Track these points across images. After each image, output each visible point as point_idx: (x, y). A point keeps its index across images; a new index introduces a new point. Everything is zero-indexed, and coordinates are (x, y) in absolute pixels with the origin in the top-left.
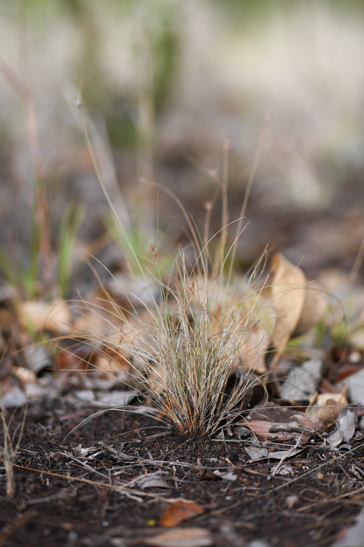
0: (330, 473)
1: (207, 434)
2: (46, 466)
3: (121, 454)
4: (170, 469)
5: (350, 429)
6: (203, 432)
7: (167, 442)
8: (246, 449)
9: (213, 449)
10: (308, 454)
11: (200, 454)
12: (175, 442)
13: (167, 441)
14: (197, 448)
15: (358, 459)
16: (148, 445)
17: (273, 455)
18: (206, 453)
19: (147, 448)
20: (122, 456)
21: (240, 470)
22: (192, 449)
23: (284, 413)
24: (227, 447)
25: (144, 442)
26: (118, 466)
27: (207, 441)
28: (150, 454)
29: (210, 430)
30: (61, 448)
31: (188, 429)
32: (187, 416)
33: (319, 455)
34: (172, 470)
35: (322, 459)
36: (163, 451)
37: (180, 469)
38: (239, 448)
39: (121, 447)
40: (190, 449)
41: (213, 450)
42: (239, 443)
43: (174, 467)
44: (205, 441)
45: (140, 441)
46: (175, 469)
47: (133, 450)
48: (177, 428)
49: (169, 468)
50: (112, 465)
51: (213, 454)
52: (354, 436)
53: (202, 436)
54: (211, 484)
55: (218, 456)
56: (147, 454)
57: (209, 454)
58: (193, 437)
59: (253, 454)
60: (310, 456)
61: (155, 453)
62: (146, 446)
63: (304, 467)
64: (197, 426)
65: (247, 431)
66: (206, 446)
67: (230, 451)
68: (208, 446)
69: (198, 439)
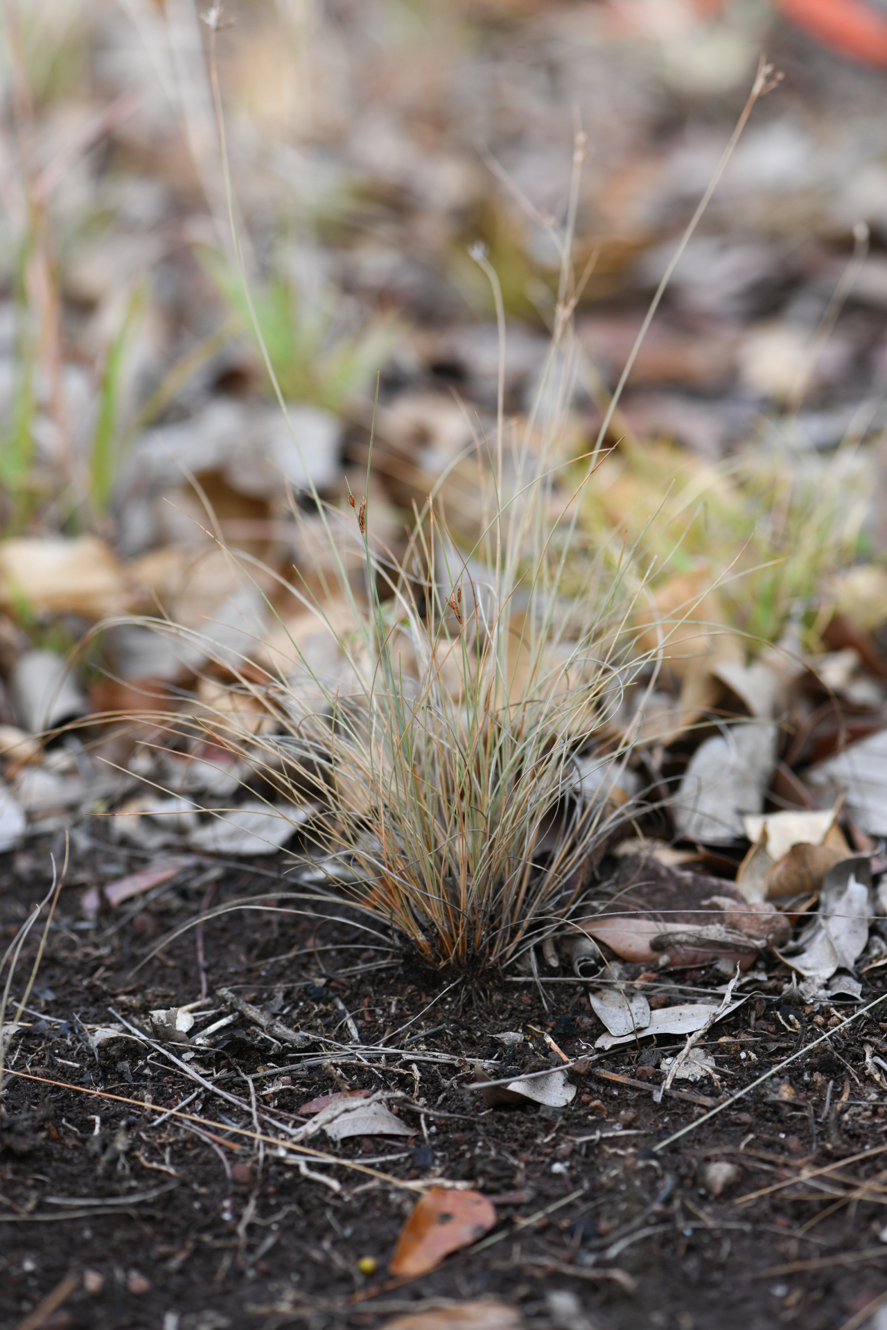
0: (811, 1075)
1: (494, 968)
2: (88, 1069)
3: (278, 1027)
4: (405, 1072)
5: (856, 932)
6: (483, 961)
7: (393, 983)
8: (595, 1002)
9: (511, 1003)
10: (753, 1015)
11: (477, 1019)
12: (413, 987)
13: (393, 980)
14: (469, 1002)
15: (880, 1028)
16: (344, 991)
17: (664, 1016)
18: (492, 1016)
19: (343, 1001)
20: (280, 1034)
21: (583, 1075)
22: (456, 1006)
23: (687, 887)
24: (544, 996)
25: (333, 984)
26: (271, 1064)
27: (494, 983)
28: (350, 1023)
29: (502, 957)
30: (122, 1003)
31: (446, 957)
32: (443, 922)
33: (780, 1017)
34: (411, 1075)
35: (789, 1029)
36: (384, 1010)
37: (429, 1073)
38: (578, 999)
39: (276, 1002)
40: (453, 1006)
41: (509, 1007)
42: (577, 986)
43: (414, 1067)
44: (489, 984)
45: (323, 981)
46: (417, 1075)
47: (307, 1010)
48: (418, 953)
49: (401, 1070)
50: (256, 1063)
51: (510, 1016)
52: (867, 949)
53: (481, 971)
54: (510, 1120)
55: (524, 1024)
56: (343, 1024)
57: (501, 1017)
58: (458, 974)
59: (614, 1016)
60: (757, 1019)
61: (362, 1018)
62: (339, 996)
63: (743, 1055)
64: (468, 947)
65: (594, 951)
66: (491, 996)
67: (554, 1006)
68: (497, 997)
69: (471, 980)
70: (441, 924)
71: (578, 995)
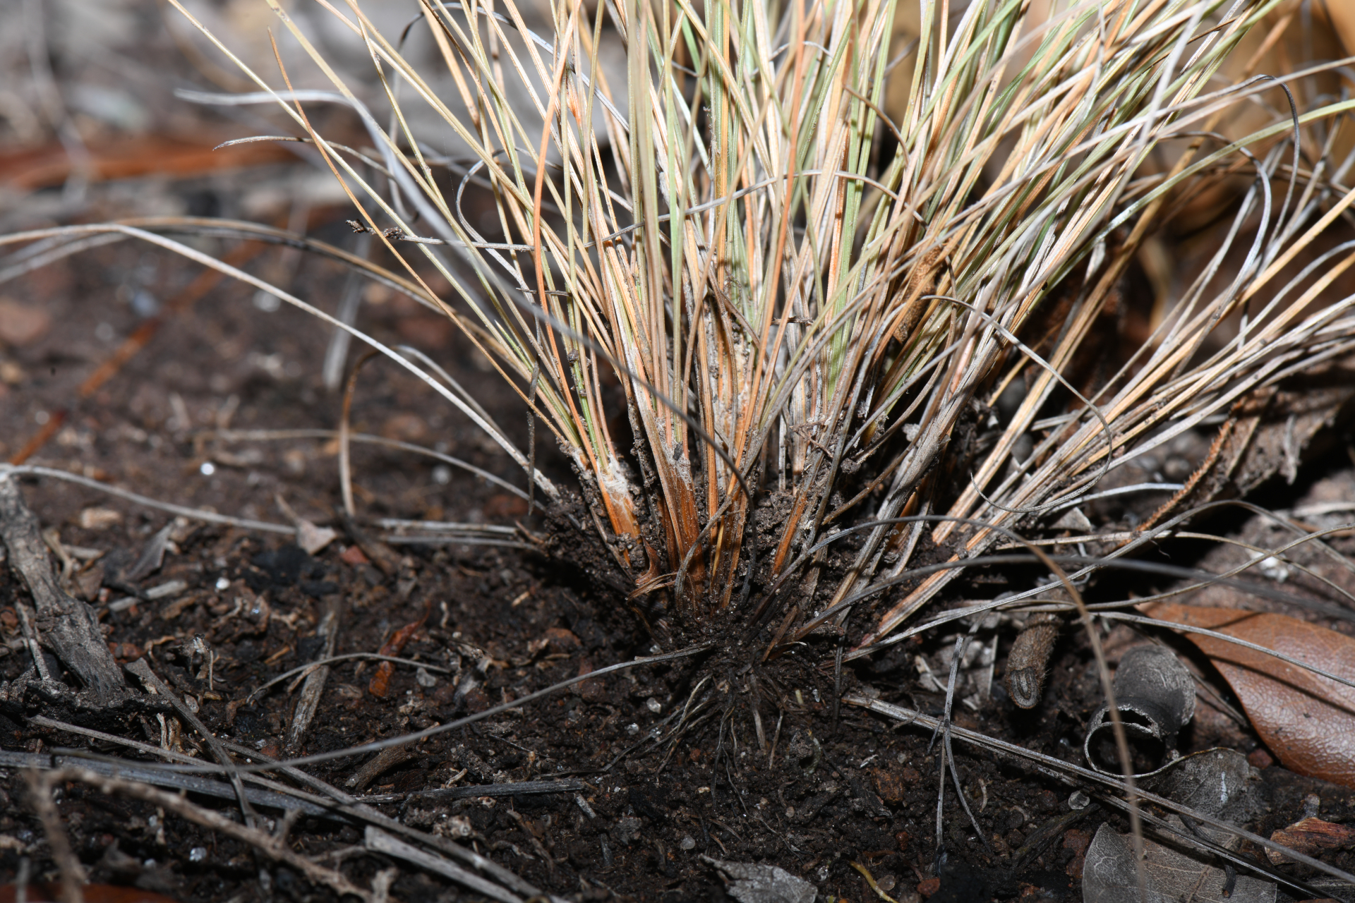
1: (822, 643)
6: (790, 618)
7: (521, 605)
9: (838, 779)
13: (523, 596)
14: (708, 732)
18: (766, 794)
22: (664, 731)
27: (809, 700)
28: (312, 684)
29: (863, 616)
32: (677, 456)
38: (1052, 832)
40: (656, 731)
41: (830, 788)
42: (1069, 790)
44: (792, 695)
48: (594, 528)
49: (335, 878)
53: (774, 644)
55: (847, 857)
56: (294, 677)
58: (694, 633)
65: (1178, 695)
66: (785, 737)
67: (970, 830)
68: (805, 744)
69: (738, 665)
70: (670, 452)
71: (1064, 819)
